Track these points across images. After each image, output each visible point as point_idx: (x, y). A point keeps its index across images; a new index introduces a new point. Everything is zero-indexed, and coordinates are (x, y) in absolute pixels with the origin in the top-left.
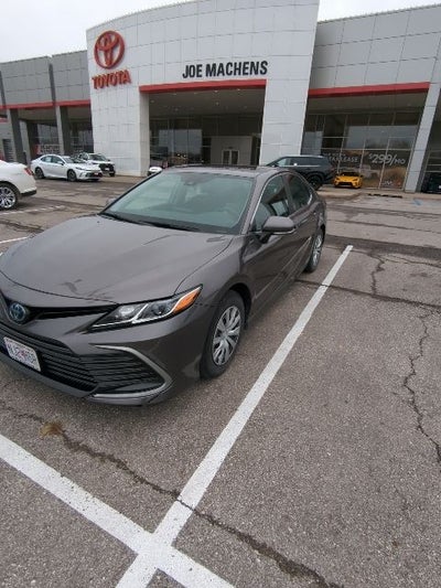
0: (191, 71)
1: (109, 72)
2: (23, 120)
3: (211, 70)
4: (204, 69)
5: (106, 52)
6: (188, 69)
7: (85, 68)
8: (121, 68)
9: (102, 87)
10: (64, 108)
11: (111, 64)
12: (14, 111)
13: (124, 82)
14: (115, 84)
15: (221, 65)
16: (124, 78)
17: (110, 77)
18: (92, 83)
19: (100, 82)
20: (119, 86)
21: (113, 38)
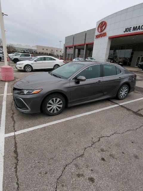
0: (127, 30)
1: (100, 33)
2: (77, 48)
3: (134, 29)
4: (132, 29)
5: (101, 27)
6: (126, 29)
7: (94, 33)
8: (104, 32)
9: (98, 38)
10: (87, 45)
11: (102, 31)
12: (75, 46)
13: (104, 36)
14: (101, 37)
15: (139, 26)
16: (105, 35)
17: (100, 35)
18: (95, 37)
19: (98, 37)
20: (103, 37)
21: (104, 23)
